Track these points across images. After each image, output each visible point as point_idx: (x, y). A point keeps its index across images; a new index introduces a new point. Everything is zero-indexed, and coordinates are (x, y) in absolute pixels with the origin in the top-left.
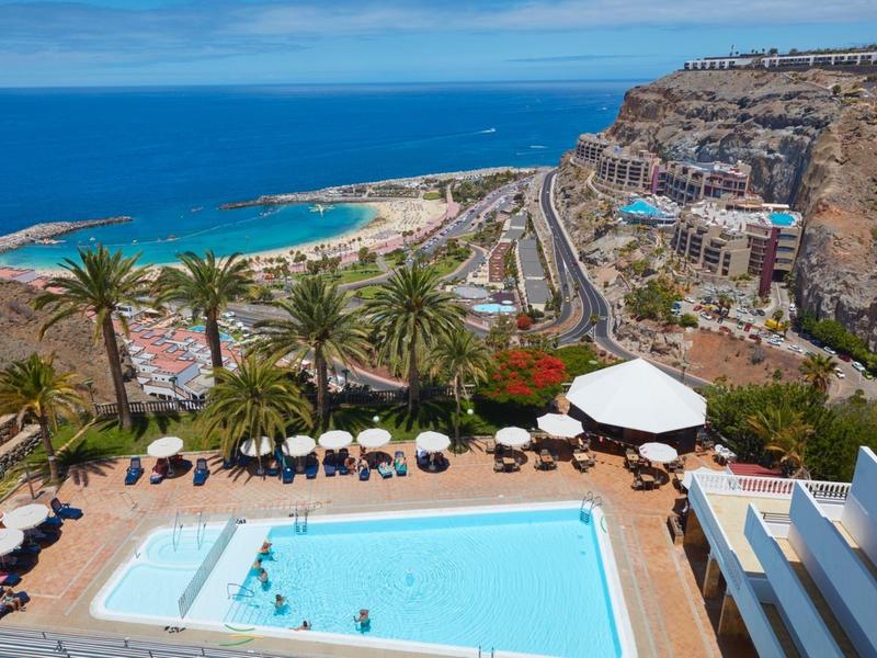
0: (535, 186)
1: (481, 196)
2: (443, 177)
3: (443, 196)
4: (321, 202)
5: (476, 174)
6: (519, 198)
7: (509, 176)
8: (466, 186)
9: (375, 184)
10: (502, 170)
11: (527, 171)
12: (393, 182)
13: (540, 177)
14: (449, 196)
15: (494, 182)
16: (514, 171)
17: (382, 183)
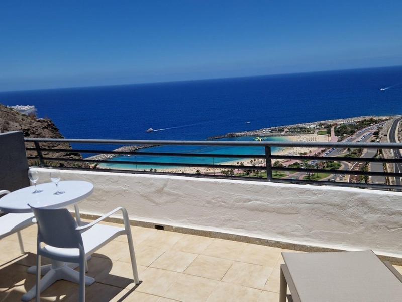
0: (387, 127)
1: (352, 133)
2: (330, 122)
3: (329, 133)
4: (260, 137)
5: (351, 121)
6: (376, 134)
7: (372, 121)
8: (344, 127)
9: (290, 127)
10: (368, 118)
11: (384, 118)
12: (301, 125)
13: (391, 122)
14: (333, 133)
15: (362, 125)
16: (376, 118)
17: (294, 126)
